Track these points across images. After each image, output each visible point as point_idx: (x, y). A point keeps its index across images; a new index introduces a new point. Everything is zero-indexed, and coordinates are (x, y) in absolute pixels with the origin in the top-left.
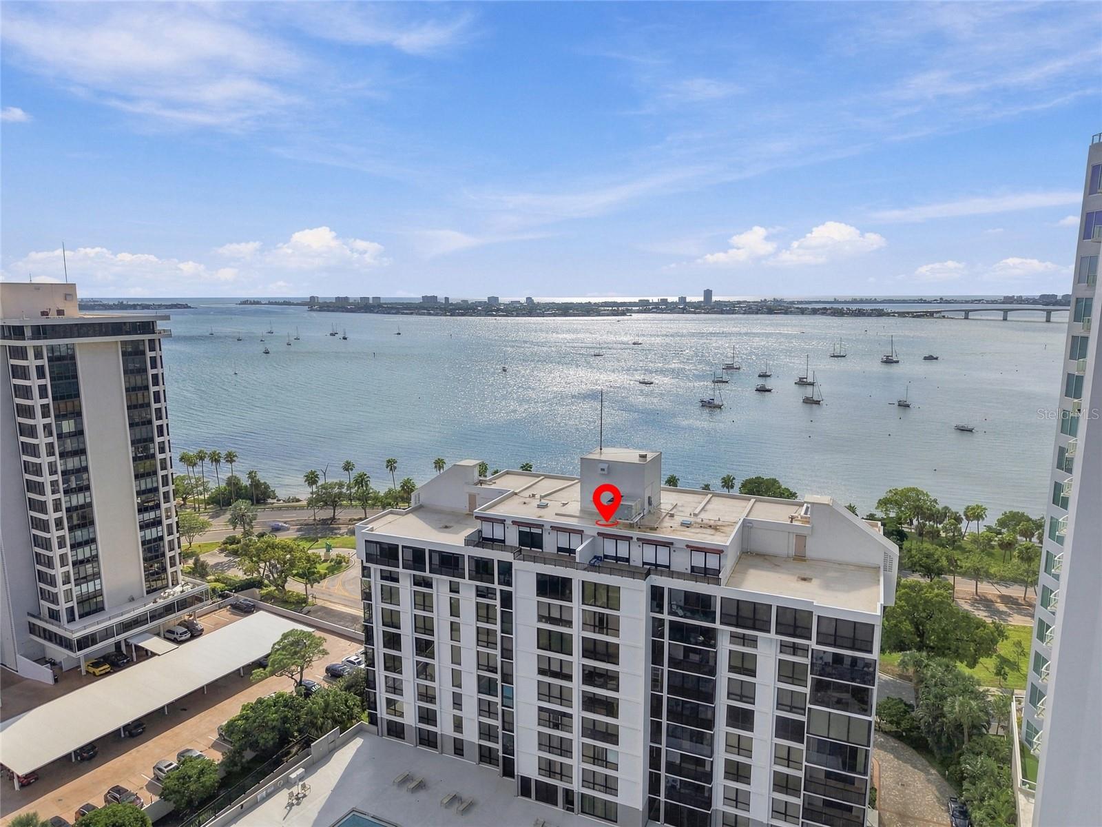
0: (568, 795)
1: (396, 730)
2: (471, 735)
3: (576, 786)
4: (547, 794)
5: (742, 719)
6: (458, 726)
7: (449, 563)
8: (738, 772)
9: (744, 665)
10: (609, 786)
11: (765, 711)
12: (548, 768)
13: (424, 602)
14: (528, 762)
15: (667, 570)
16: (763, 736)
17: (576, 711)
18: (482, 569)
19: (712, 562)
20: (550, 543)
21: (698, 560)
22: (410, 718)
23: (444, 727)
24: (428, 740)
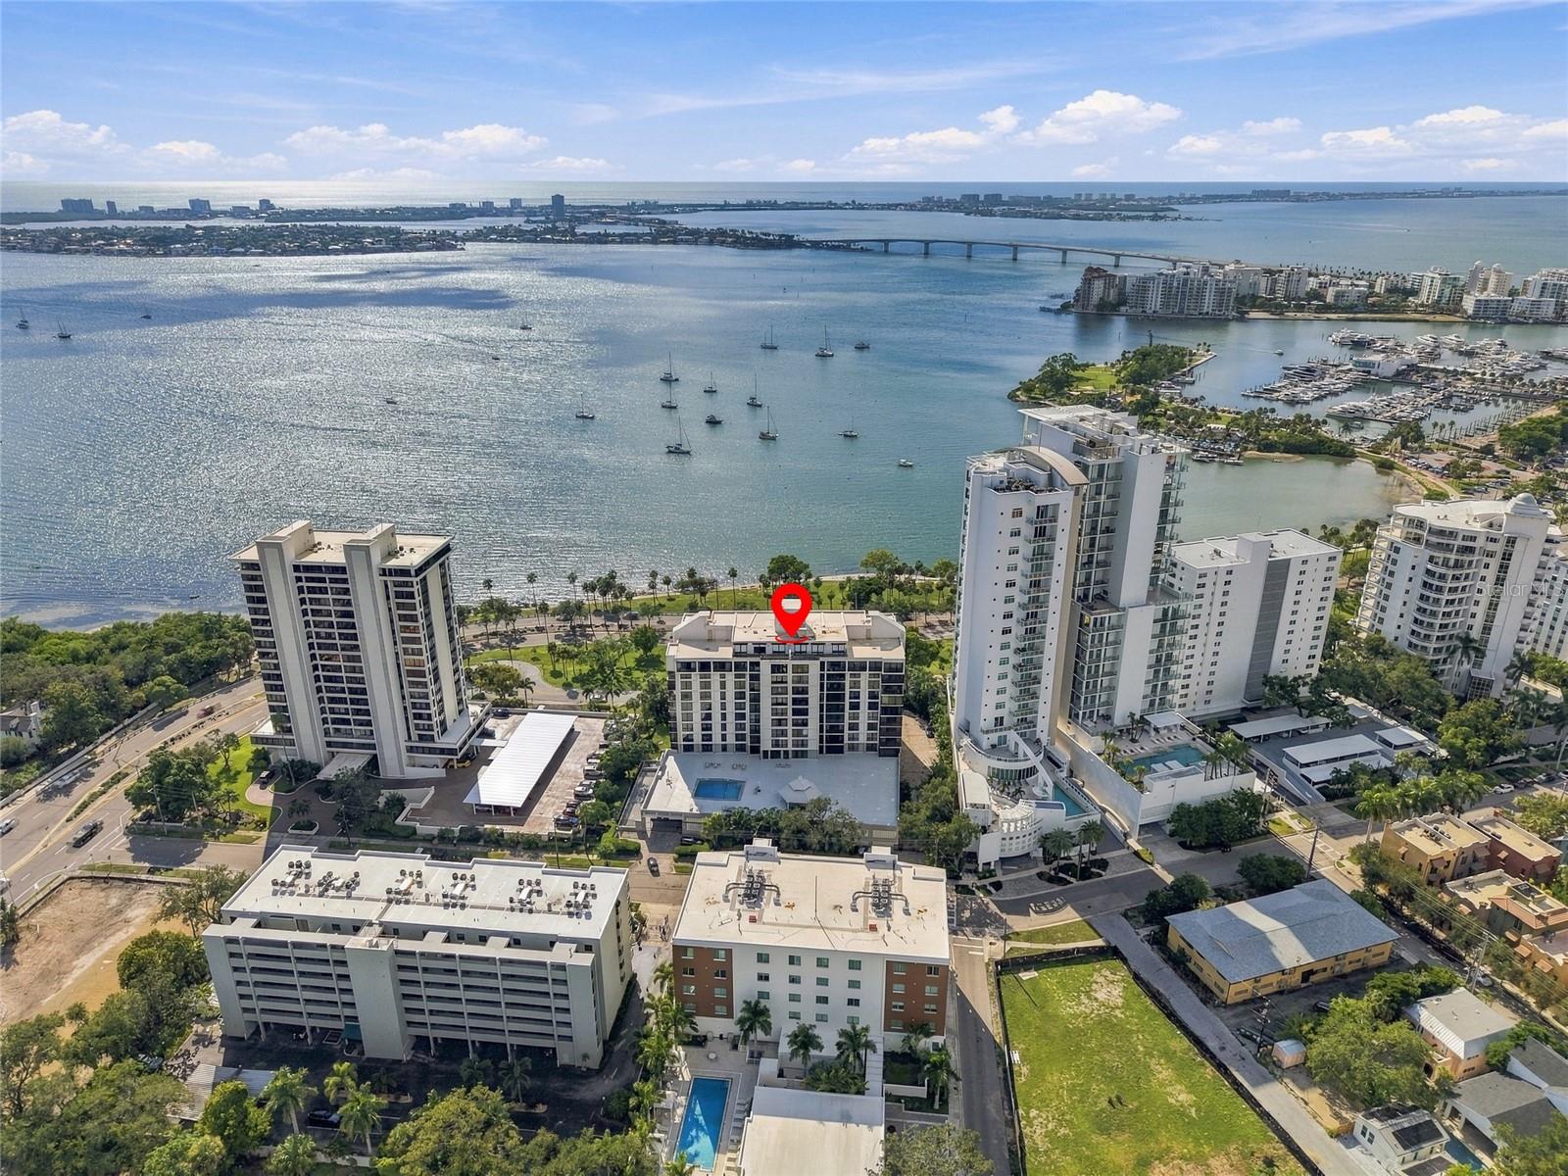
0: (786, 752)
1: (688, 748)
2: (731, 740)
3: (790, 748)
4: (775, 755)
5: (855, 706)
6: (724, 738)
7: (721, 666)
8: (854, 727)
9: (856, 684)
10: (804, 744)
11: (864, 700)
12: (776, 744)
13: (706, 685)
14: (766, 744)
15: (823, 655)
16: (864, 712)
17: (790, 717)
18: (739, 666)
19: (841, 648)
20: (769, 650)
21: (835, 648)
22: (698, 740)
23: (717, 740)
24: (707, 748)
